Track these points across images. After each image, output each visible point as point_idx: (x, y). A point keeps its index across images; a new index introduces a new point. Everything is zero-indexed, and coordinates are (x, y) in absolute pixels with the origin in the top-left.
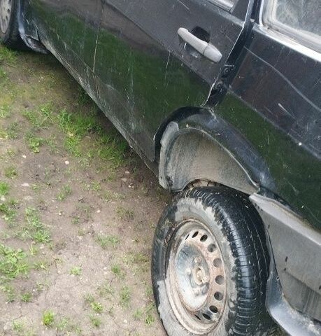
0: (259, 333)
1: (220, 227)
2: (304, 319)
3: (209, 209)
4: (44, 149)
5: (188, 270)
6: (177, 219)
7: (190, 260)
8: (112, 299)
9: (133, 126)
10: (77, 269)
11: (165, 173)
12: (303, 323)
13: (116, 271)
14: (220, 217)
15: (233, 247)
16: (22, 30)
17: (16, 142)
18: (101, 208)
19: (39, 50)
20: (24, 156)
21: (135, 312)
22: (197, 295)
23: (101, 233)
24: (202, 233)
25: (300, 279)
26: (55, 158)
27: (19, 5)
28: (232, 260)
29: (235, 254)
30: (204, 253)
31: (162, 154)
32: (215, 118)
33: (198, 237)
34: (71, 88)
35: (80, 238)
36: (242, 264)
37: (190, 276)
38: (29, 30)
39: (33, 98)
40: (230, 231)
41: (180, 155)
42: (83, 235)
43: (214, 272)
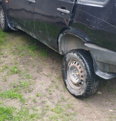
0: (95, 82)
1: (79, 57)
2: (105, 73)
3: (75, 54)
4: (24, 56)
5: (73, 73)
6: (67, 61)
7: (73, 71)
8: (54, 88)
9: (49, 40)
10: (42, 83)
11: (61, 50)
12: (105, 74)
13: (53, 81)
14: (78, 55)
15: (83, 61)
16: (9, 25)
17: (15, 55)
18: (44, 68)
19: (15, 30)
20: (19, 59)
21: (61, 90)
22: (77, 79)
23: (46, 74)
24: (74, 62)
25: (101, 61)
26: (28, 58)
27: (7, 18)
28: (84, 64)
29: (84, 63)
30: (76, 66)
31: (59, 45)
32: (71, 29)
33: (74, 63)
34: (27, 39)
35: (41, 76)
36: (86, 64)
37: (74, 75)
38: (11, 24)
39: (17, 44)
40: (81, 57)
41: (64, 44)
42: (41, 75)
43: (80, 70)
